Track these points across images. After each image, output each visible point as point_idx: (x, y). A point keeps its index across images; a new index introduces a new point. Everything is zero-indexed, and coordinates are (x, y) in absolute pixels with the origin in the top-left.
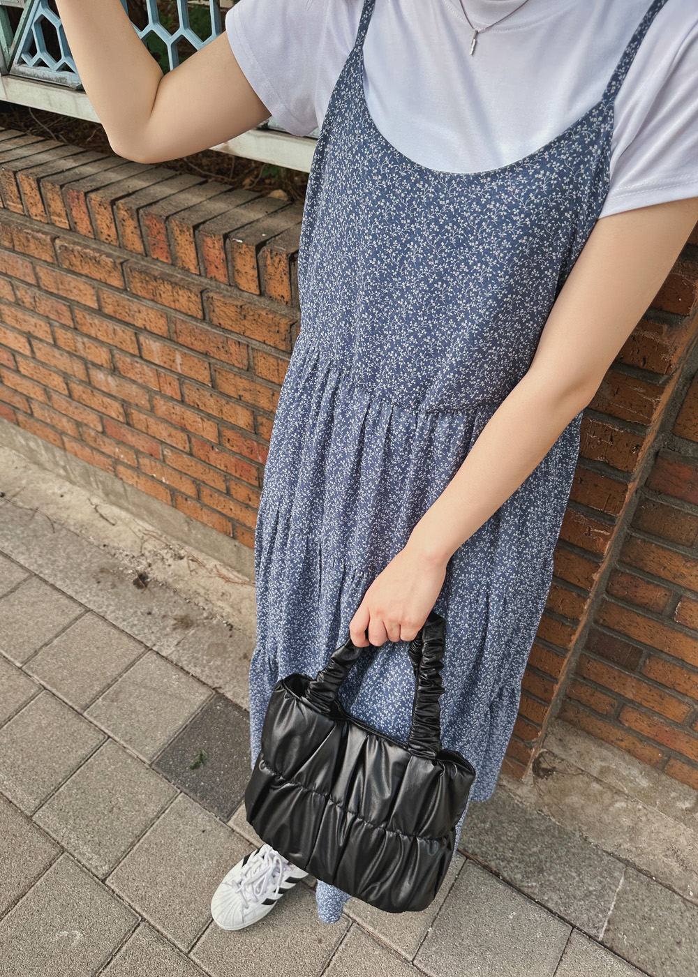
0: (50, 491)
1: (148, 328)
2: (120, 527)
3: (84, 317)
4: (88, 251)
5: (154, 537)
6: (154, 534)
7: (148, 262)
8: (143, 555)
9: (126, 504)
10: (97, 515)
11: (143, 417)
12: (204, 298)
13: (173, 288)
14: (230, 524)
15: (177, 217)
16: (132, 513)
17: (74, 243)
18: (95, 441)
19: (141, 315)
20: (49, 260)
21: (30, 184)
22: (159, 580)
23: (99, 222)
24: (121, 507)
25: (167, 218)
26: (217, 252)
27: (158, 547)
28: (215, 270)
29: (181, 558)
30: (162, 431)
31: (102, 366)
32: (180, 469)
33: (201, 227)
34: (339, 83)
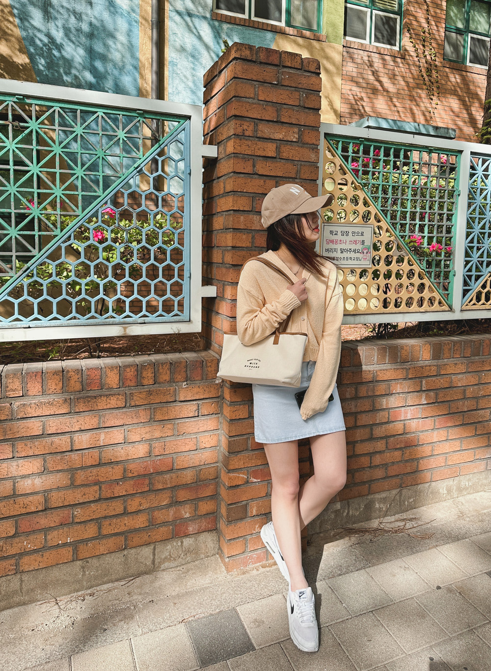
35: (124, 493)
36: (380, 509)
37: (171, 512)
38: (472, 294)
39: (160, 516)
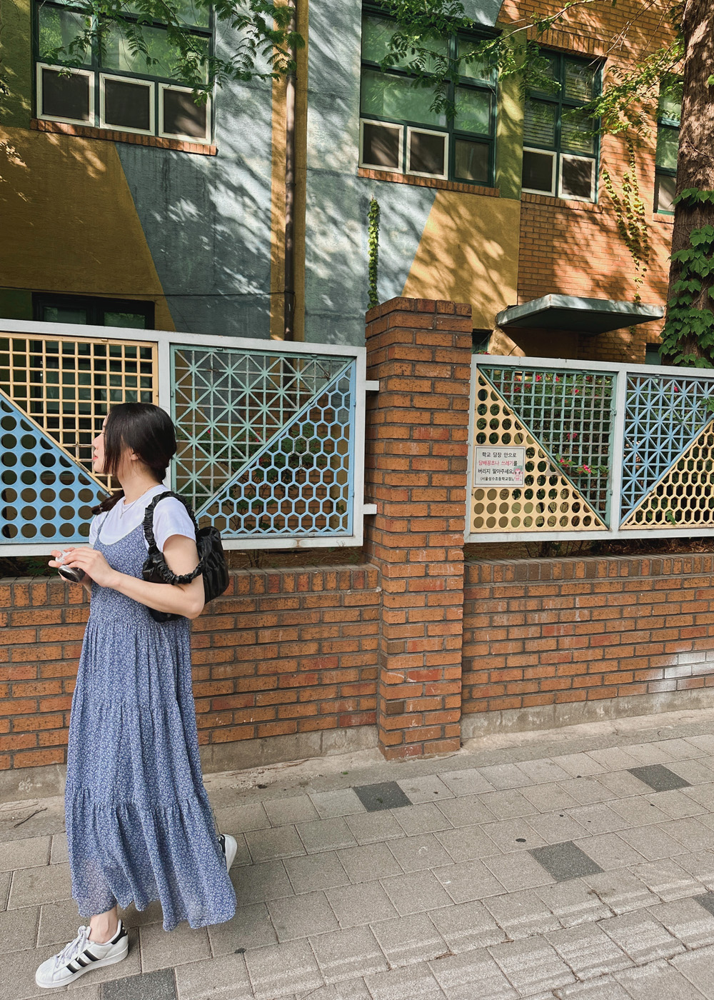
1: (265, 625)
11: (247, 682)
14: (295, 723)
16: (216, 771)
19: (262, 620)
29: (263, 772)
30: (259, 684)
31: (224, 662)
32: (266, 704)
35: (298, 685)
36: (534, 723)
37: (337, 704)
38: (632, 514)
39: (328, 707)
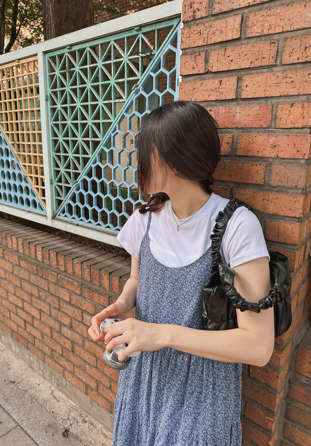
0: (34, 382)
1: (87, 310)
2: (61, 403)
3: (63, 304)
4: (70, 279)
5: (75, 409)
6: (76, 408)
7: (91, 285)
8: (69, 419)
9: (65, 391)
10: (52, 396)
11: (79, 349)
12: (110, 300)
13: (99, 295)
14: (110, 405)
15: (104, 269)
16: (67, 396)
17: (65, 276)
18: (58, 359)
19: (85, 305)
20: (55, 282)
21: (54, 255)
22: (74, 433)
23: (76, 269)
24: (63, 392)
25: (101, 269)
26: (117, 283)
27: (76, 415)
28: (115, 289)
29: (86, 422)
30: (86, 356)
31: (67, 325)
32: (91, 374)
33: (112, 273)
34: (142, 243)
